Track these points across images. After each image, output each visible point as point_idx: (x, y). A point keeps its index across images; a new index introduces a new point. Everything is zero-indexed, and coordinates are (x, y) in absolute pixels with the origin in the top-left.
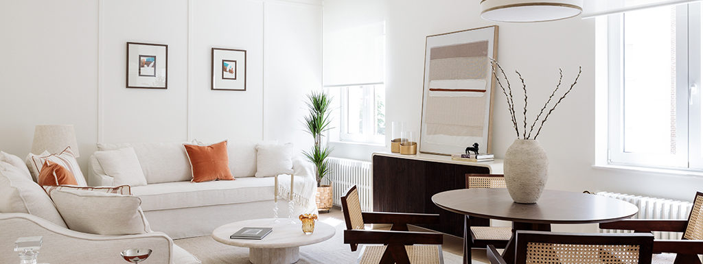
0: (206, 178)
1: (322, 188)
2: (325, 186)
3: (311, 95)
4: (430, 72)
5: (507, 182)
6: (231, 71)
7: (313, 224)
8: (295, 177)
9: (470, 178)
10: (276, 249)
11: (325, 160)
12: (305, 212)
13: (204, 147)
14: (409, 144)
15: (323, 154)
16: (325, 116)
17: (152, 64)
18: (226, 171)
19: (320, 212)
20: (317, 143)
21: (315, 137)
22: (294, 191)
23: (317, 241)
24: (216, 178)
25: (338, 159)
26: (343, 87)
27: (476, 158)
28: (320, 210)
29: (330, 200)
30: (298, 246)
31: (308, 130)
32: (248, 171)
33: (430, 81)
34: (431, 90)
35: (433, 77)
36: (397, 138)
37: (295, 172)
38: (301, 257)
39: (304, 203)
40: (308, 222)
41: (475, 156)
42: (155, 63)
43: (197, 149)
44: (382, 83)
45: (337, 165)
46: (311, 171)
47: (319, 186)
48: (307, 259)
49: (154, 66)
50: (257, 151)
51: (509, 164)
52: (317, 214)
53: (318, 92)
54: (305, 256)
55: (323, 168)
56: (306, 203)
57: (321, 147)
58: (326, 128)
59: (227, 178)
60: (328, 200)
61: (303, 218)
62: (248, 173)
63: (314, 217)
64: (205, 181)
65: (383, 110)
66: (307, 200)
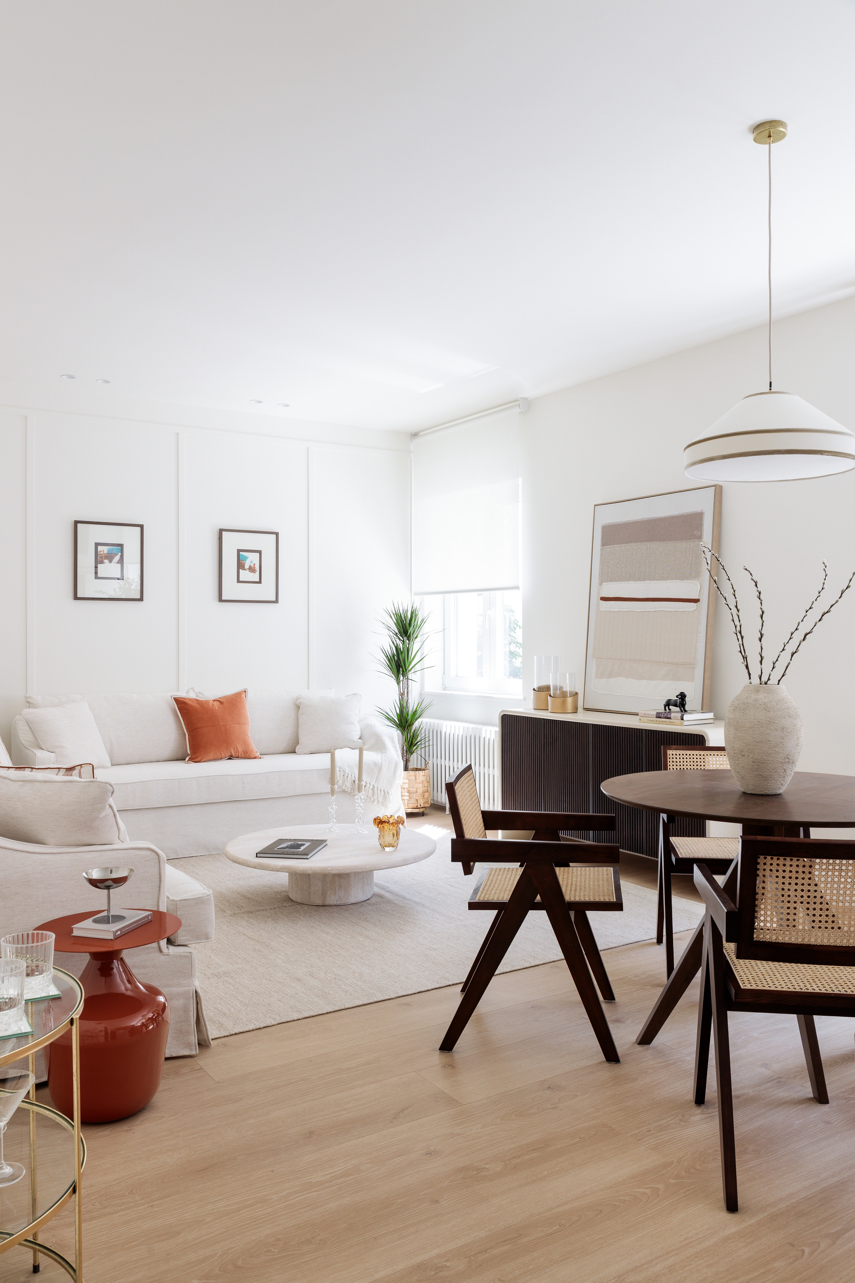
0: (211, 756)
1: (412, 773)
2: (417, 769)
3: (391, 609)
4: (602, 569)
5: (732, 759)
6: (252, 569)
7: (398, 834)
8: (365, 752)
9: (670, 752)
10: (334, 875)
11: (416, 724)
12: (382, 813)
13: (207, 702)
14: (564, 695)
15: (415, 713)
16: (416, 646)
17: (117, 558)
18: (245, 743)
19: (410, 815)
20: (402, 695)
21: (398, 683)
22: (365, 777)
23: (405, 863)
24: (228, 755)
25: (440, 721)
26: (446, 595)
27: (682, 719)
28: (410, 811)
29: (426, 795)
30: (372, 871)
31: (387, 671)
32: (284, 742)
33: (601, 584)
34: (604, 599)
35: (606, 577)
36: (544, 683)
37: (364, 743)
38: (376, 890)
39: (380, 799)
40: (389, 830)
41: (679, 715)
42: (122, 557)
43: (195, 704)
44: (517, 588)
45: (438, 733)
46: (393, 742)
47: (406, 768)
48: (387, 895)
49: (121, 561)
50: (298, 707)
51: (734, 728)
52: (405, 816)
53: (405, 604)
54: (383, 888)
55: (414, 736)
56: (385, 797)
57: (410, 701)
58: (418, 667)
59: (247, 755)
60: (424, 793)
61: (379, 822)
62: (283, 746)
63: (400, 822)
64: (210, 760)
65: (519, 635)
66: (386, 794)
